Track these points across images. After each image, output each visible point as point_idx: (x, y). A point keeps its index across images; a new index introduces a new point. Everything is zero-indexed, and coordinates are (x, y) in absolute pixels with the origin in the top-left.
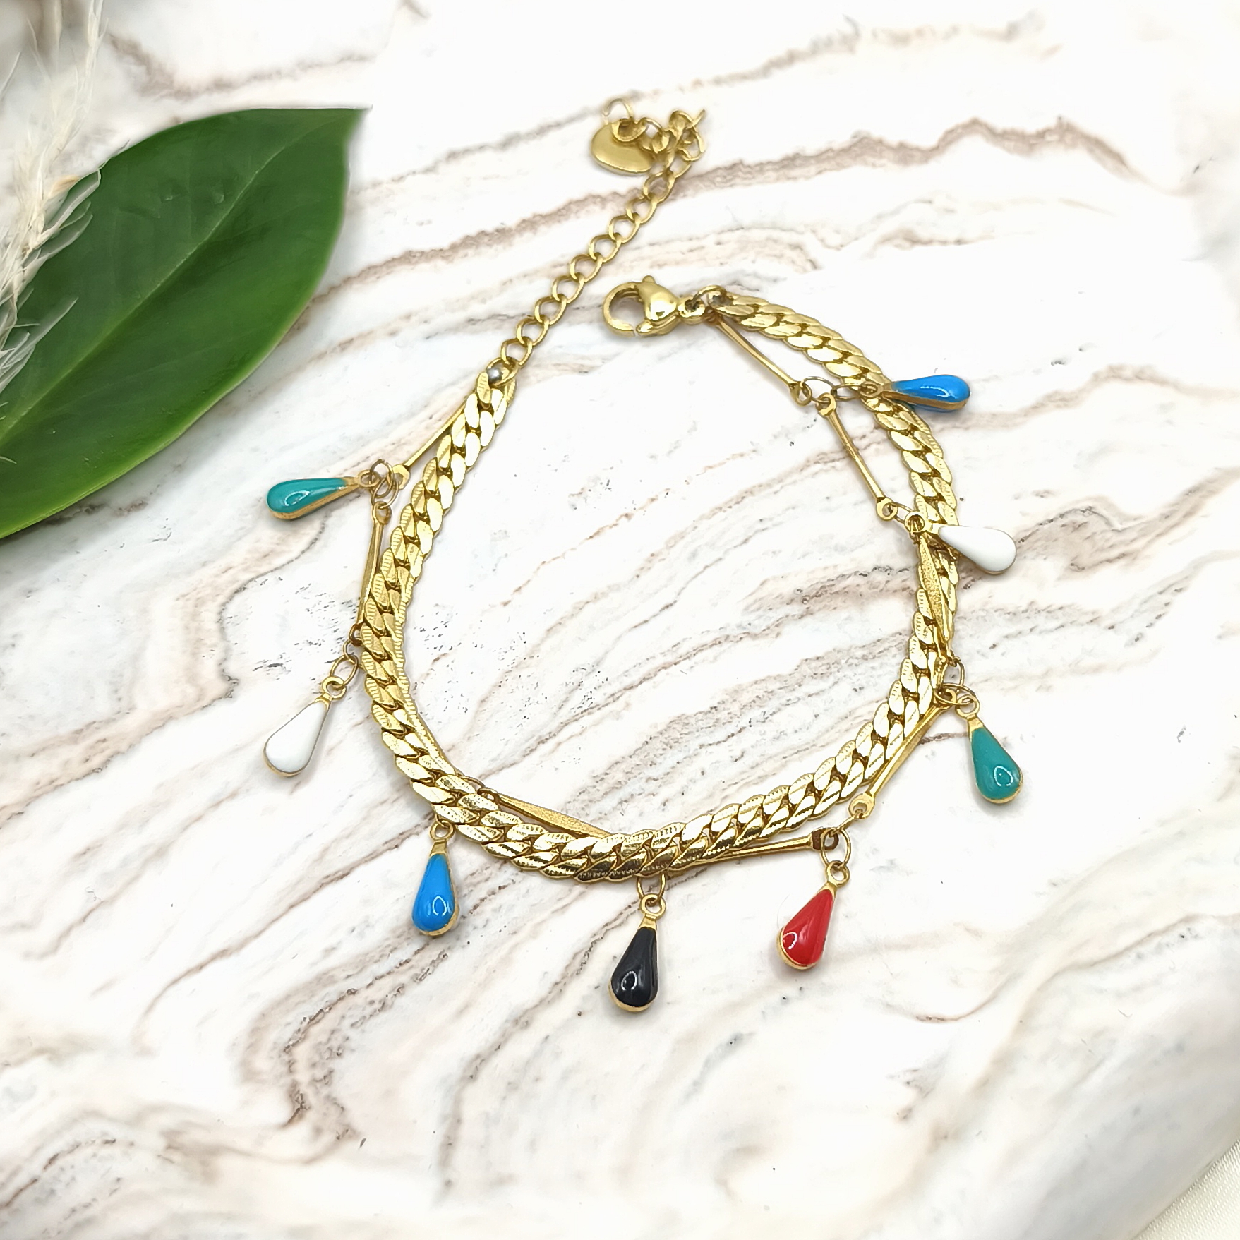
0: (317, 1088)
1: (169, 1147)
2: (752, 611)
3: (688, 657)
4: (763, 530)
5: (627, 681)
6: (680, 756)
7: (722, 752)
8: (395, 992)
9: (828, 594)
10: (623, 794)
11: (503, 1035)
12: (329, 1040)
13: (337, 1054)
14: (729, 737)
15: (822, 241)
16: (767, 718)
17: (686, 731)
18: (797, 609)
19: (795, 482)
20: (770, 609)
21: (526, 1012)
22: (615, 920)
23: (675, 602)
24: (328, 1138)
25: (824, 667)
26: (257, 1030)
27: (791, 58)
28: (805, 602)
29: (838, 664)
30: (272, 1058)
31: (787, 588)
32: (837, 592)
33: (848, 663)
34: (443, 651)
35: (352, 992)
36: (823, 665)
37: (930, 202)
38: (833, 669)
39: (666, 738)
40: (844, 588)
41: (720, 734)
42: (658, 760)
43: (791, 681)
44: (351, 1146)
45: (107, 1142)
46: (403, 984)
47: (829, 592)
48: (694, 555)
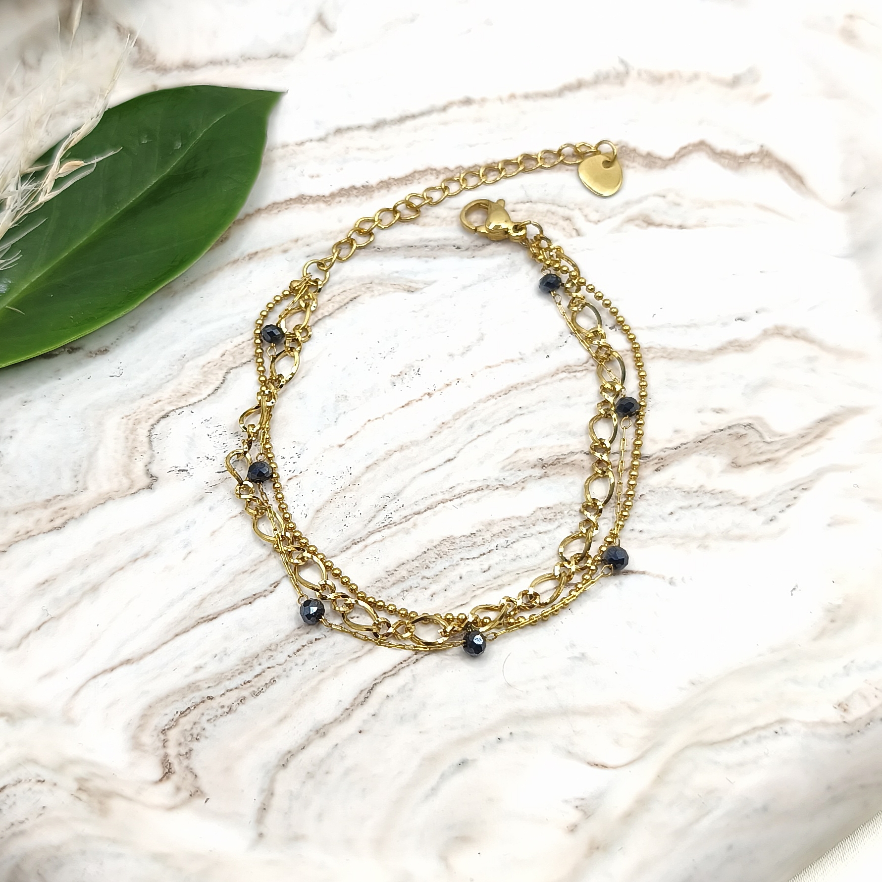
0: (180, 760)
1: (80, 789)
2: (508, 470)
3: (459, 496)
4: (521, 414)
5: (416, 509)
6: (447, 565)
7: (476, 565)
8: (239, 702)
9: (561, 464)
10: (405, 585)
11: (308, 740)
12: (192, 728)
13: (196, 739)
14: (481, 555)
15: (586, 216)
16: (509, 545)
17: (453, 548)
18: (538, 472)
19: (547, 384)
20: (520, 470)
21: (325, 725)
22: (391, 671)
23: (455, 457)
24: (184, 794)
25: (552, 514)
26: (145, 716)
27: (579, 85)
28: (544, 468)
29: (562, 513)
30: (153, 736)
31: (533, 457)
32: (567, 464)
33: (569, 514)
34: (294, 474)
35: (210, 698)
36: (552, 513)
37: (664, 197)
38: (558, 517)
39: (438, 551)
40: (572, 461)
41: (475, 553)
42: (431, 565)
43: (528, 522)
44: (200, 802)
45: (39, 781)
46: (245, 697)
47: (561, 463)
48: (471, 427)
